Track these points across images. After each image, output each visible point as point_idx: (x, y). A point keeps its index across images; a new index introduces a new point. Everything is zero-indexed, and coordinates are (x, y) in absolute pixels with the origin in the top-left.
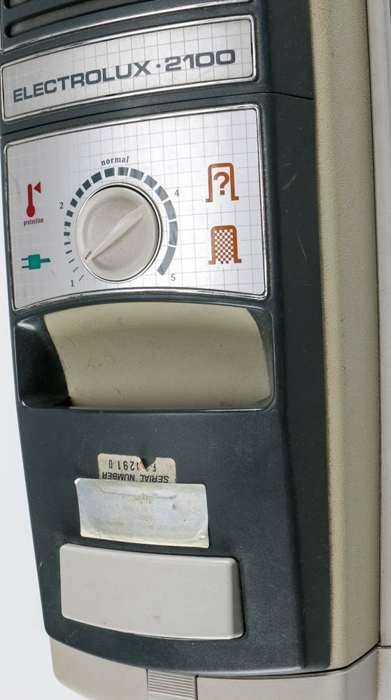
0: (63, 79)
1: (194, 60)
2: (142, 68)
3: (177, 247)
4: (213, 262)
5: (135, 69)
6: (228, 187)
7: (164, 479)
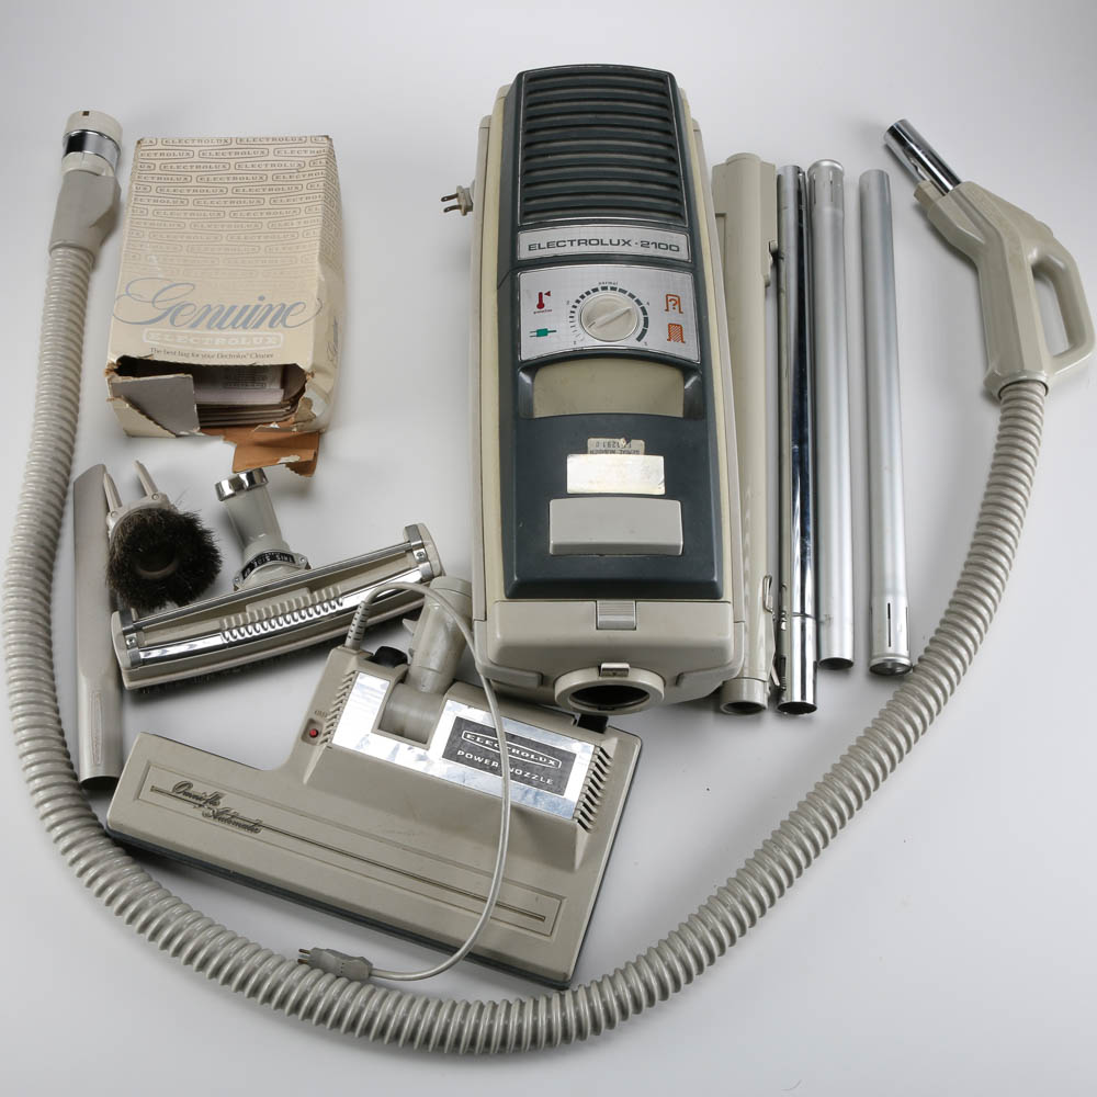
0: (572, 241)
1: (658, 245)
2: (627, 243)
3: (648, 329)
4: (669, 340)
5: (622, 243)
6: (677, 307)
7: (637, 452)
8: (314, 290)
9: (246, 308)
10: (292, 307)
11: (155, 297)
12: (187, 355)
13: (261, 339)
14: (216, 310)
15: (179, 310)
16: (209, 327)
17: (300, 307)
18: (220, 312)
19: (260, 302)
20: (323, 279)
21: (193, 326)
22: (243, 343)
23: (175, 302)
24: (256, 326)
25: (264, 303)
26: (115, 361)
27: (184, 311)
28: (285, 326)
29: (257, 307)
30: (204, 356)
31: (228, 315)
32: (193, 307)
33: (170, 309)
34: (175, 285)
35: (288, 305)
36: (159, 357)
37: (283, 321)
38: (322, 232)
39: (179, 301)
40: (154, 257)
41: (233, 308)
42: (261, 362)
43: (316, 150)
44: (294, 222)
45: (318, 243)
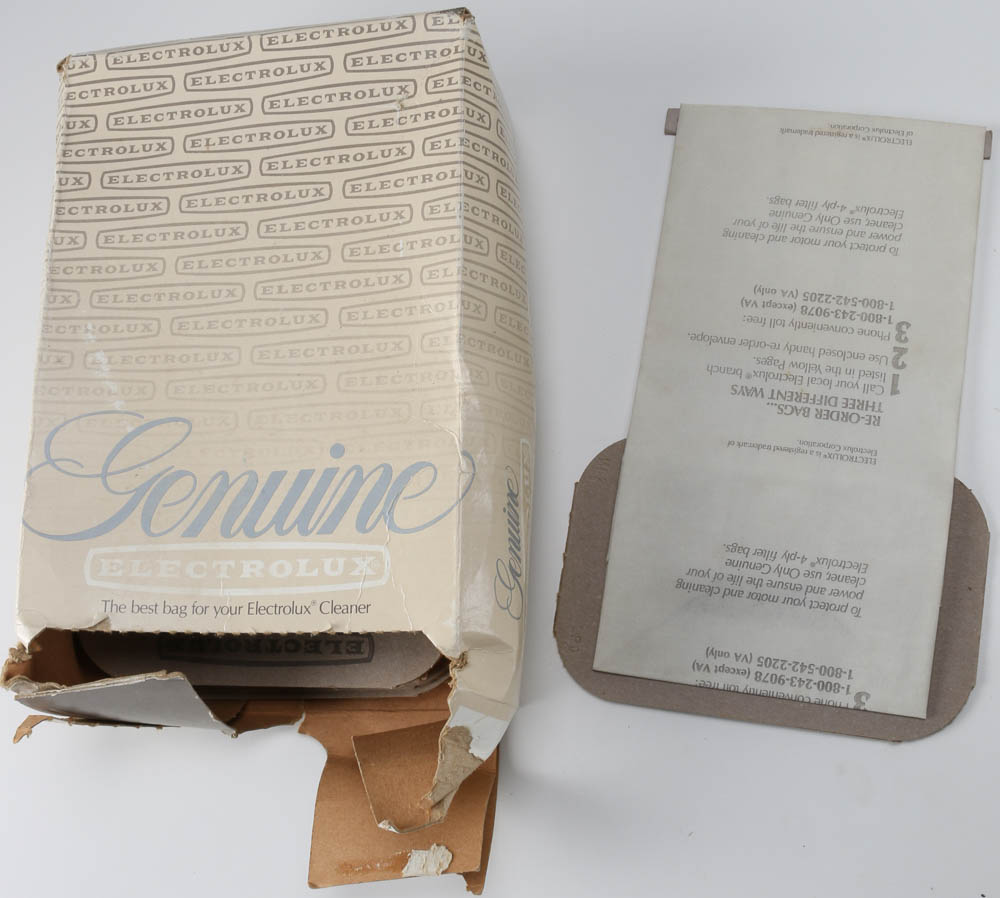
8: (455, 427)
9: (304, 477)
10: (407, 475)
11: (106, 466)
12: (180, 611)
13: (341, 561)
14: (240, 484)
15: (159, 494)
16: (226, 533)
17: (424, 476)
18: (247, 491)
19: (332, 463)
20: (475, 401)
21: (193, 532)
22: (302, 572)
23: (150, 470)
24: (328, 529)
25: (344, 464)
26: (26, 642)
27: (172, 494)
28: (392, 527)
29: (330, 473)
30: (219, 610)
31: (266, 496)
32: (189, 480)
33: (140, 492)
34: (151, 425)
35: (398, 469)
36: (122, 624)
37: (388, 514)
38: (463, 271)
39: (159, 466)
40: (101, 357)
41: (276, 478)
42: (346, 628)
43: (439, 47)
44: (401, 241)
45: (456, 300)
